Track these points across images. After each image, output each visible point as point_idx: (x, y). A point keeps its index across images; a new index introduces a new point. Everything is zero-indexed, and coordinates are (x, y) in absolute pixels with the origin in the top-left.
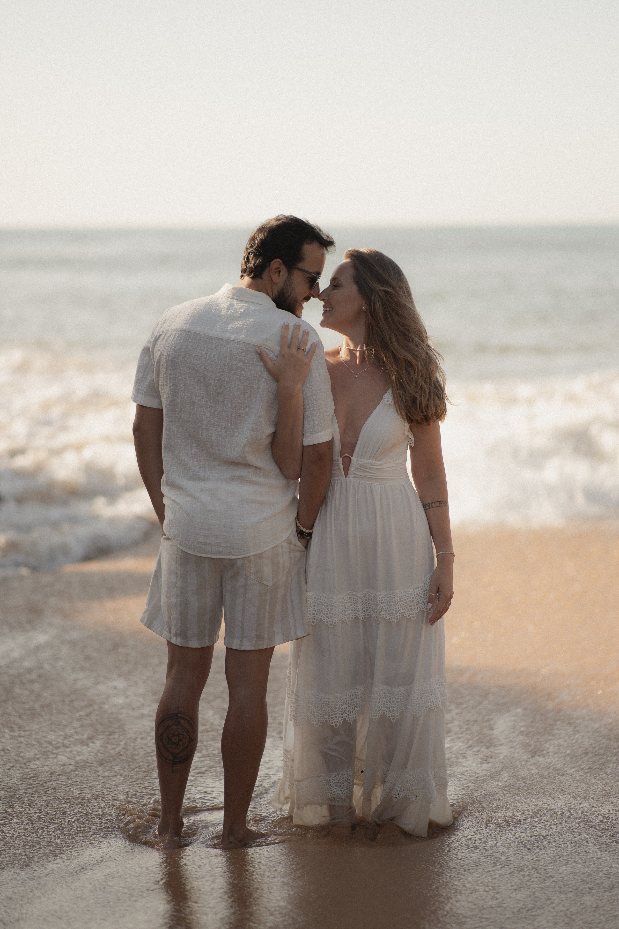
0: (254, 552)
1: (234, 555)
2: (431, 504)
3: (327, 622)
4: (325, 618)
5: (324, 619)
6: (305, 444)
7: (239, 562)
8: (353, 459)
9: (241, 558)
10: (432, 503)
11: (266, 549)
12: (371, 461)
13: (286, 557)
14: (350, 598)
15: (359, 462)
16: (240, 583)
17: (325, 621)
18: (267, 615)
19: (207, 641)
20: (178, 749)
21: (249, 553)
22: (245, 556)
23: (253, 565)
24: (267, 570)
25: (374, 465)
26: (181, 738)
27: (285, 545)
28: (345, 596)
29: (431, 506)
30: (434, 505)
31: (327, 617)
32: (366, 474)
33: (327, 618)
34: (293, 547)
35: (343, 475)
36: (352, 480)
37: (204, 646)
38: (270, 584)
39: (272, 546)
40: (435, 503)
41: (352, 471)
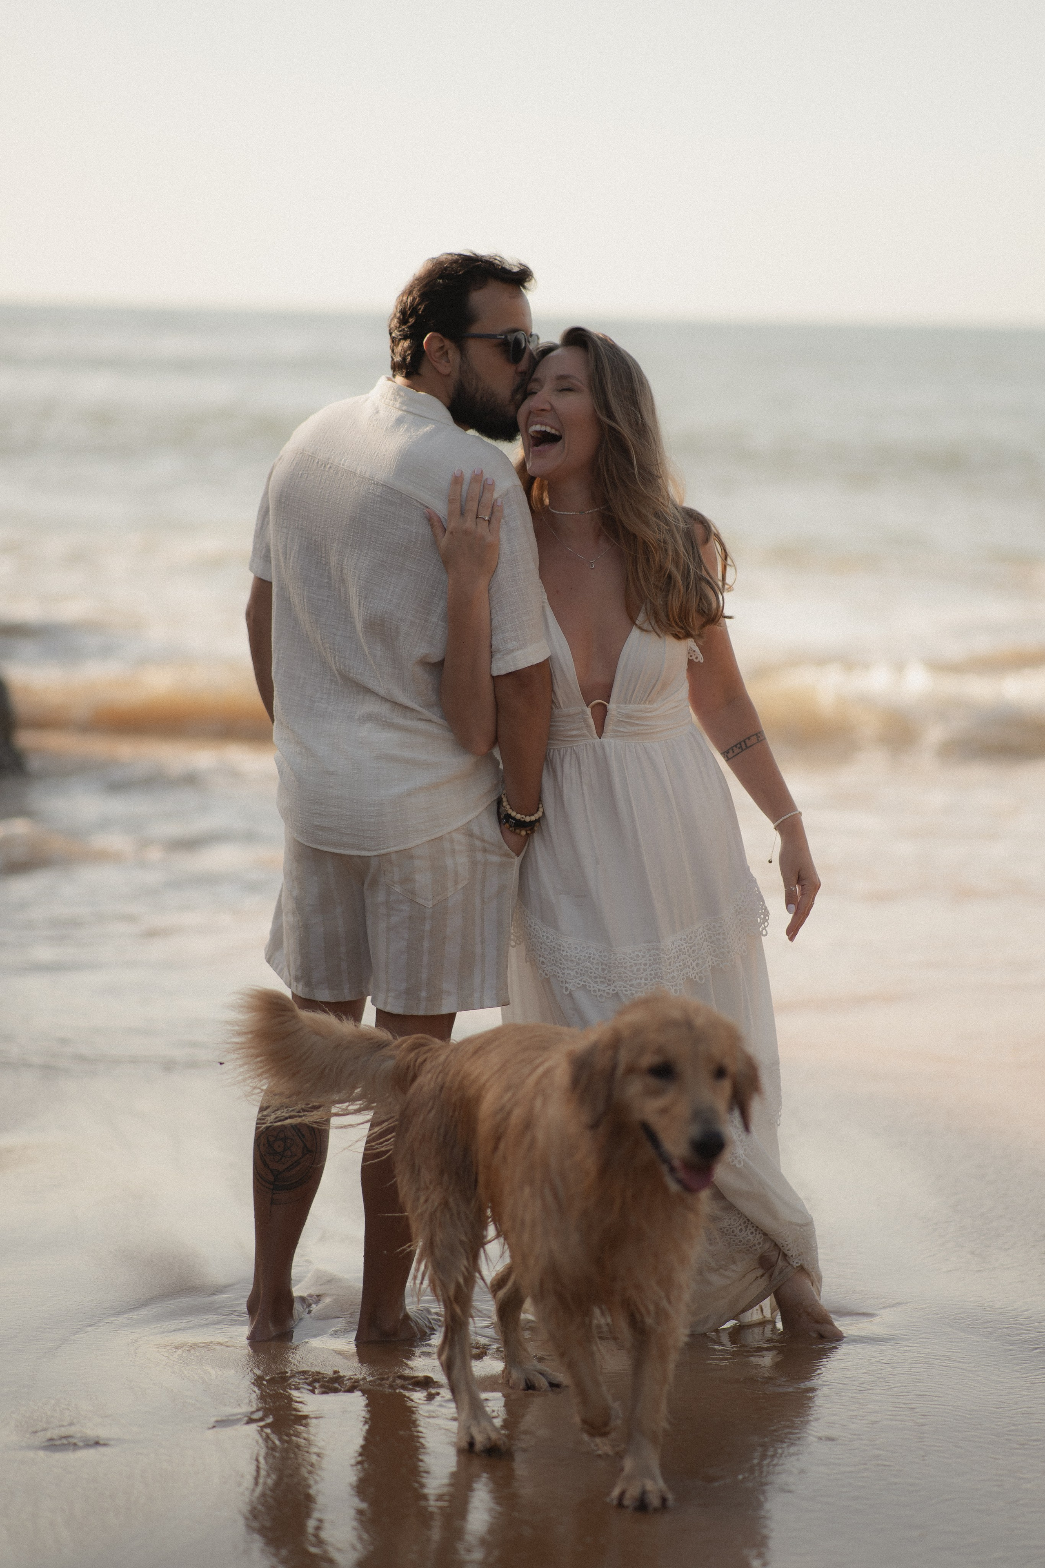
0: (395, 846)
1: (364, 849)
2: (743, 744)
3: (594, 991)
4: (592, 984)
5: (590, 987)
6: (495, 674)
7: (374, 863)
8: (612, 706)
9: (375, 856)
10: (744, 741)
11: (419, 842)
12: (642, 706)
13: (462, 860)
14: (643, 956)
15: (623, 711)
16: (381, 897)
17: (592, 989)
18: (425, 959)
19: (346, 991)
20: (283, 1164)
21: (387, 848)
22: (382, 852)
23: (396, 869)
24: (423, 879)
25: (647, 712)
26: (289, 1145)
27: (459, 837)
28: (634, 952)
29: (744, 747)
30: (749, 743)
31: (596, 983)
32: (632, 729)
33: (595, 985)
34: (478, 843)
35: (596, 735)
36: (612, 741)
37: (341, 999)
38: (430, 904)
39: (429, 838)
40: (749, 738)
41: (610, 726)
